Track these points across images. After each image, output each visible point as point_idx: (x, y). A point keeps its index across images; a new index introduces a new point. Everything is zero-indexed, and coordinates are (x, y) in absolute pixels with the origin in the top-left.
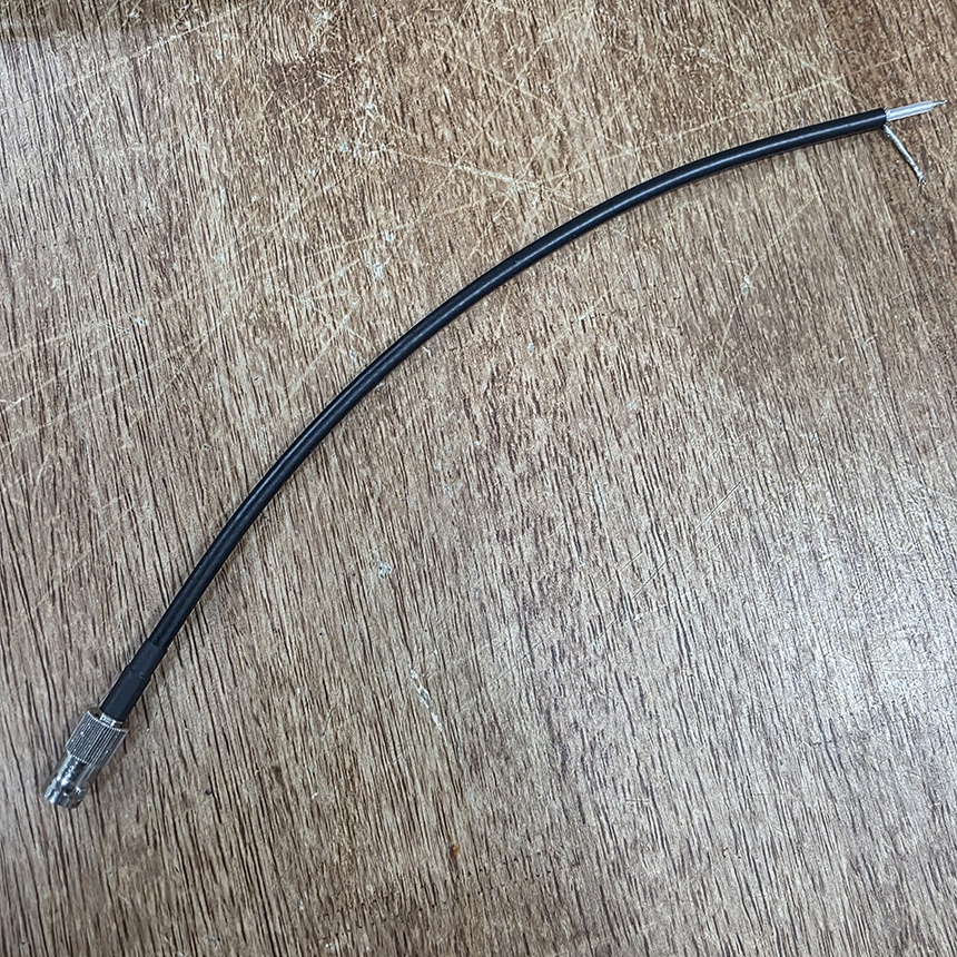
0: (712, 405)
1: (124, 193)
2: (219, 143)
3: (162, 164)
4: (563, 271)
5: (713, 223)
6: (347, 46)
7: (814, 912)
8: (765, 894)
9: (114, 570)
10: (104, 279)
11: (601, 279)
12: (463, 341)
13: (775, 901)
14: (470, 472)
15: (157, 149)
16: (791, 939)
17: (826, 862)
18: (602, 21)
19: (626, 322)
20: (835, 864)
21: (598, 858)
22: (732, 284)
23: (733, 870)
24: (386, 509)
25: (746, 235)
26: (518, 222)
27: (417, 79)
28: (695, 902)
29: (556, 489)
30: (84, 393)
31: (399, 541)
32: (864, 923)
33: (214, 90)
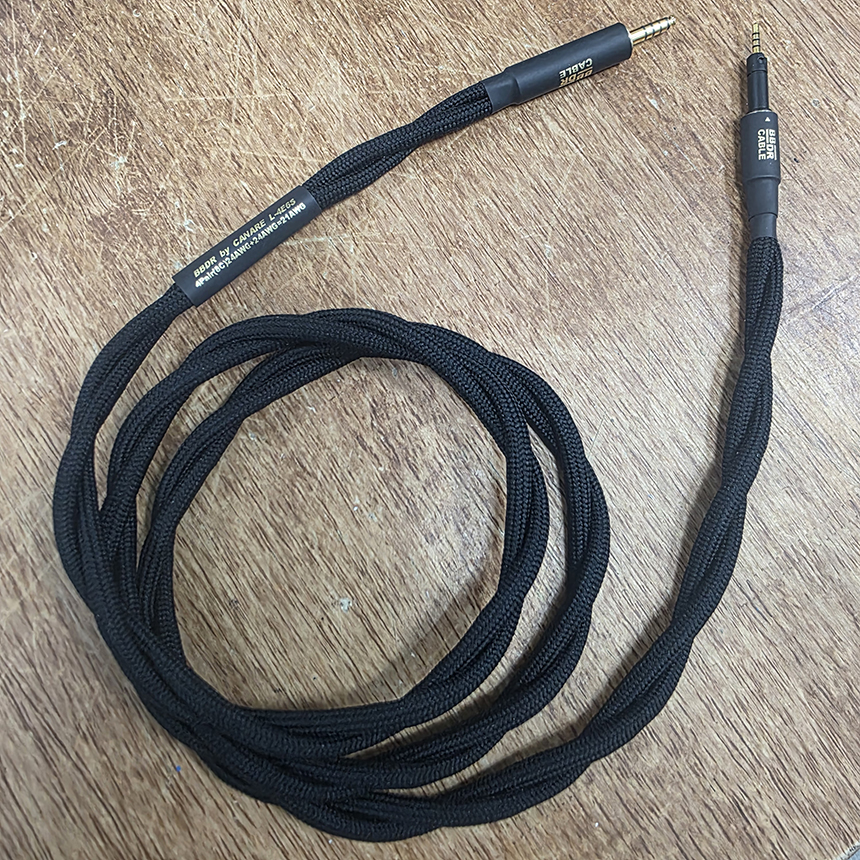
0: (558, 361)
1: (12, 376)
2: (74, 303)
3: (34, 340)
4: (397, 298)
5: (503, 210)
6: (148, 179)
7: (792, 743)
8: (748, 743)
9: (126, 695)
10: (24, 456)
11: (430, 293)
12: (337, 388)
13: (757, 746)
14: (385, 495)
15: (25, 328)
16: (781, 771)
17: (787, 697)
18: (350, 75)
19: (463, 320)
20: (794, 697)
21: (605, 769)
22: (537, 255)
23: (715, 735)
24: (327, 553)
25: (534, 208)
26: (345, 272)
27: (216, 184)
28: (695, 772)
29: (458, 480)
30: (45, 558)
31: (348, 575)
32: (834, 734)
33: (53, 260)
